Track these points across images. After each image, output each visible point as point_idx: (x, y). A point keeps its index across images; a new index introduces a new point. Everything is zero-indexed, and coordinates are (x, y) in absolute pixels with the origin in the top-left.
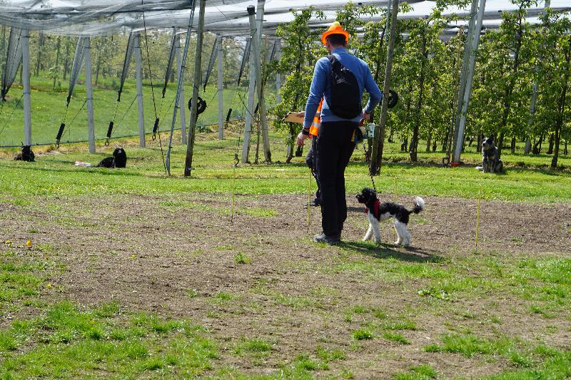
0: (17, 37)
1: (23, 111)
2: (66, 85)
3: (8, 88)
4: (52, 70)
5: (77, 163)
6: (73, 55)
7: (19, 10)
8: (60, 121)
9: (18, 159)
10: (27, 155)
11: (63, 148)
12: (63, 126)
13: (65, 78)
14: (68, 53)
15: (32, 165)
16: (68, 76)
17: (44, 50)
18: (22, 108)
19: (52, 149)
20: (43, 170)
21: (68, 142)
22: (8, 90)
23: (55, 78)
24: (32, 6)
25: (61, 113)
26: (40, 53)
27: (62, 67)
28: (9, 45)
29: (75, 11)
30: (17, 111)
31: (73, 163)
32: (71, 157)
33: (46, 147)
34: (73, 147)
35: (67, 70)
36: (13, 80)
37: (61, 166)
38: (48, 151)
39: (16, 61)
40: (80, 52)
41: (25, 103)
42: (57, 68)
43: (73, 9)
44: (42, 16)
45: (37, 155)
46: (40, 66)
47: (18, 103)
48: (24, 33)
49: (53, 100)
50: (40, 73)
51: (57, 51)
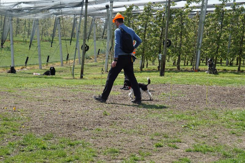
0: (7, 20)
1: (11, 52)
2: (29, 40)
3: (4, 42)
4: (22, 34)
5: (34, 74)
6: (32, 27)
7: (8, 8)
8: (26, 56)
9: (9, 72)
10: (13, 71)
11: (28, 67)
12: (28, 58)
13: (28, 37)
14: (29, 27)
15: (15, 75)
16: (29, 36)
17: (19, 25)
18: (10, 50)
19: (23, 68)
20: (19, 77)
21: (30, 65)
22: (4, 43)
23: (24, 37)
24: (14, 7)
25: (27, 52)
26: (17, 27)
27: (27, 33)
28: (4, 24)
29: (32, 9)
30: (8, 52)
31: (33, 74)
32: (31, 71)
33: (21, 67)
34: (32, 67)
35: (29, 34)
36: (6, 39)
37: (27, 75)
38: (22, 69)
39: (7, 31)
40: (34, 26)
41: (11, 49)
42: (24, 33)
43: (31, 8)
44: (17, 11)
45: (17, 70)
46: (17, 33)
47: (9, 49)
48: (10, 18)
49: (23, 47)
50: (17, 35)
51: (24, 26)
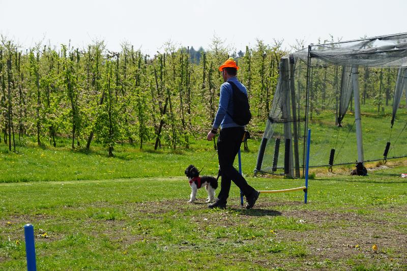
0: (348, 74)
1: (355, 134)
2: (389, 110)
3: (343, 116)
4: (376, 98)
5: (403, 176)
6: (394, 85)
7: (349, 52)
8: (385, 140)
9: (354, 174)
10: (361, 170)
11: (389, 163)
12: (388, 144)
13: (387, 104)
14: (389, 83)
15: (365, 179)
16: (391, 102)
17: (369, 82)
18: (354, 131)
19: (381, 164)
20: (375, 182)
21: (394, 158)
22: (343, 118)
23: (379, 105)
24: (361, 48)
25: (386, 133)
26: (366, 85)
27: (384, 95)
29: (395, 49)
30: (351, 134)
31: (400, 176)
32: (397, 171)
33: (376, 163)
34: (398, 162)
35: (388, 97)
36: (347, 110)
37: (390, 179)
38: (378, 166)
40: (400, 82)
41: (357, 127)
42: (380, 96)
45: (369, 170)
46: (366, 95)
47: (351, 128)
48: (354, 70)
49: (378, 122)
50: (366, 102)
51: (379, 82)
